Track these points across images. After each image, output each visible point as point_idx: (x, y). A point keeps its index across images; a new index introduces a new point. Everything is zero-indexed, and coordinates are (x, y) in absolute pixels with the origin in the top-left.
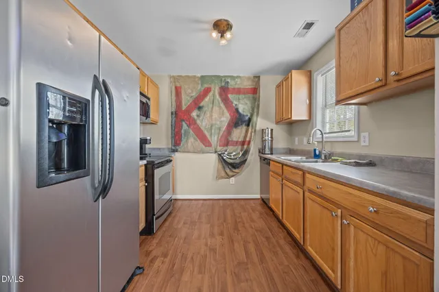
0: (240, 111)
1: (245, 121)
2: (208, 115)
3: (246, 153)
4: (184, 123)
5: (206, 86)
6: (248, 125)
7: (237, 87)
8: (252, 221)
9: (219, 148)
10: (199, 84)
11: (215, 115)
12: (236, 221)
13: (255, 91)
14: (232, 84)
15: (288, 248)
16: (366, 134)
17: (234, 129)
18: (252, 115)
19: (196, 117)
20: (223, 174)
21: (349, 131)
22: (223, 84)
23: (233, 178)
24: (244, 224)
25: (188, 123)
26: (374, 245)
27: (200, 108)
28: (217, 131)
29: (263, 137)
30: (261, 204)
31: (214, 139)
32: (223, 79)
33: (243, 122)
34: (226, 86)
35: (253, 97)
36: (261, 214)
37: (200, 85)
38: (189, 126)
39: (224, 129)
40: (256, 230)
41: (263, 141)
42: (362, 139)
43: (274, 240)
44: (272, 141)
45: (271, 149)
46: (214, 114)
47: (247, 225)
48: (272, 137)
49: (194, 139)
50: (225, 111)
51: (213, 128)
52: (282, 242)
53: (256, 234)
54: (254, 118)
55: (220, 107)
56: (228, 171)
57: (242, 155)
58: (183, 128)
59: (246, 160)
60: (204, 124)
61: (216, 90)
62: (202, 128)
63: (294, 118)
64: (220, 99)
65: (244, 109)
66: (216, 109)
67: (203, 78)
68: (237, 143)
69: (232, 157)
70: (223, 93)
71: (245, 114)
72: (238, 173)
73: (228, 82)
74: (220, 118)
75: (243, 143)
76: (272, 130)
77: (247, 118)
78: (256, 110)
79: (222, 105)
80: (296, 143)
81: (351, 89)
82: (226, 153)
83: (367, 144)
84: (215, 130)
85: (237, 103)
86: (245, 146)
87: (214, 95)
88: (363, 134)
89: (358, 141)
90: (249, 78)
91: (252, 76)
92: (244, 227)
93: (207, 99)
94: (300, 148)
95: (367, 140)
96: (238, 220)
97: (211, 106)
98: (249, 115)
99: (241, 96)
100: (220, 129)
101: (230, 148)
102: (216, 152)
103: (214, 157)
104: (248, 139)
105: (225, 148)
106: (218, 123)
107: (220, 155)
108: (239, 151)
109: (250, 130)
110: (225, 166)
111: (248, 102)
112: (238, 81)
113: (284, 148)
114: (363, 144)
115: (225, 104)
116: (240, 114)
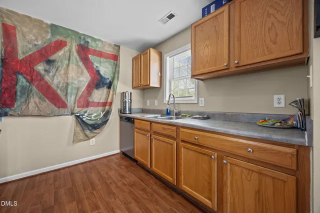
0: (102, 73)
1: (106, 84)
2: (62, 72)
3: (107, 114)
4: (20, 77)
5: (59, 38)
6: (109, 88)
7: (98, 49)
8: (122, 177)
9: (77, 110)
10: (48, 32)
11: (72, 73)
12: (106, 183)
13: (116, 58)
14: (92, 45)
15: (163, 192)
16: (203, 99)
17: (95, 91)
18: (113, 79)
19: (43, 72)
20: (81, 136)
21: (192, 96)
22: (82, 42)
23: (93, 139)
24: (116, 184)
25: (29, 78)
26: (248, 174)
27: (50, 62)
28: (75, 91)
29: (123, 99)
30: (122, 158)
31: (71, 100)
32: (82, 37)
33: (104, 84)
34: (86, 45)
35: (114, 63)
36: (127, 167)
37: (50, 34)
38: (31, 81)
39: (83, 89)
40: (131, 186)
41: (123, 103)
42: (200, 102)
43: (149, 190)
44: (131, 102)
45: (130, 109)
46: (70, 72)
47: (119, 184)
48: (131, 100)
49: (40, 98)
50: (85, 71)
51: (70, 87)
52: (155, 187)
53: (132, 189)
54: (115, 82)
55: (78, 66)
56: (88, 132)
57: (104, 115)
58: (20, 83)
59: (108, 120)
60: (56, 81)
61: (72, 46)
62: (54, 86)
63: (151, 85)
64: (78, 57)
65: (105, 72)
66: (73, 66)
67: (54, 28)
68: (98, 104)
69: (93, 118)
70: (82, 52)
71: (106, 77)
72: (98, 133)
73: (88, 42)
74: (79, 77)
75: (104, 104)
76: (131, 93)
77: (108, 81)
78: (116, 75)
79: (81, 64)
80: (148, 104)
81: (204, 68)
82: (86, 114)
83: (203, 105)
84: (72, 90)
85: (98, 65)
86: (107, 107)
87: (70, 51)
88: (200, 99)
89: (198, 103)
90: (110, 45)
91: (113, 44)
92: (117, 187)
93: (61, 53)
94: (152, 108)
95: (203, 102)
96: (108, 182)
97: (66, 62)
98: (110, 79)
99: (102, 59)
100: (78, 89)
101: (90, 109)
102: (72, 114)
103: (71, 119)
104: (109, 101)
105: (85, 109)
106: (76, 82)
107: (78, 117)
108: (100, 112)
109: (111, 93)
110: (84, 128)
111: (109, 67)
112: (100, 44)
113: (139, 109)
114: (200, 105)
115: (84, 63)
116: (101, 77)
